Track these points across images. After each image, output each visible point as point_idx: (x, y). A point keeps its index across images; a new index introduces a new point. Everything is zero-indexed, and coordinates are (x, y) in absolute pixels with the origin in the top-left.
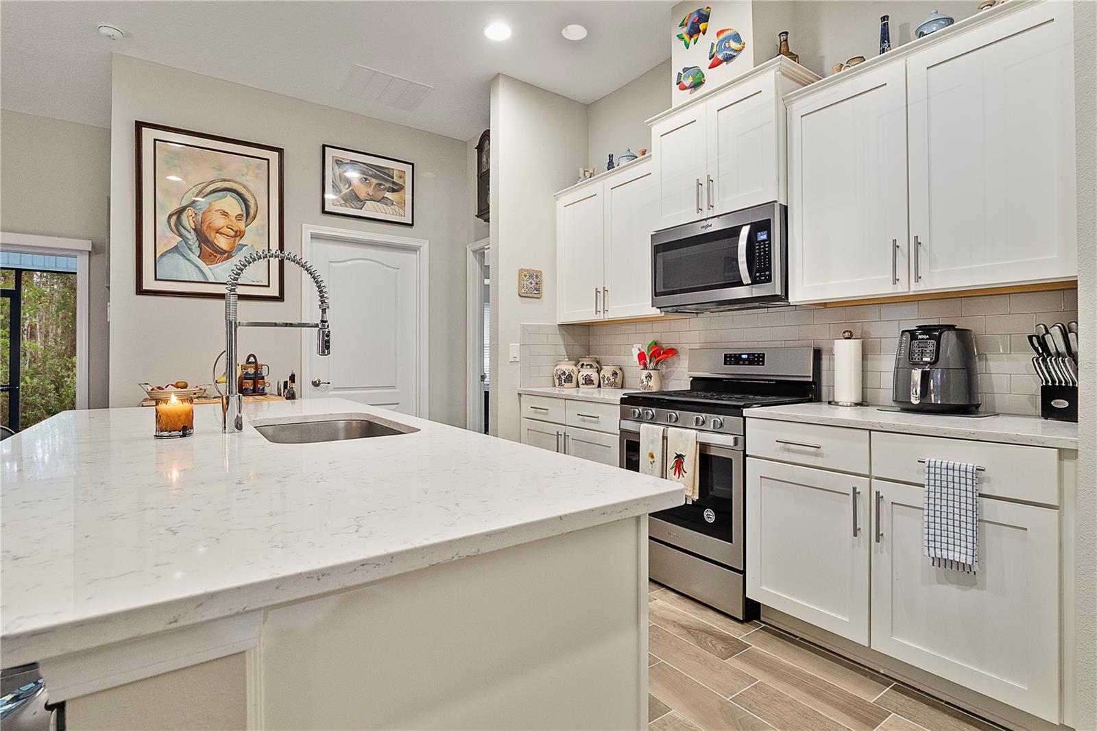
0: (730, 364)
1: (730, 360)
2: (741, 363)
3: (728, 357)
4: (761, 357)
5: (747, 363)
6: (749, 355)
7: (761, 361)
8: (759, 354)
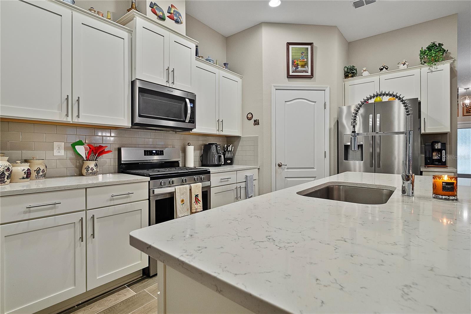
0: (148, 155)
1: (147, 153)
2: (153, 154)
3: (146, 152)
4: (162, 152)
5: (156, 154)
6: (156, 151)
7: (162, 154)
8: (161, 151)
